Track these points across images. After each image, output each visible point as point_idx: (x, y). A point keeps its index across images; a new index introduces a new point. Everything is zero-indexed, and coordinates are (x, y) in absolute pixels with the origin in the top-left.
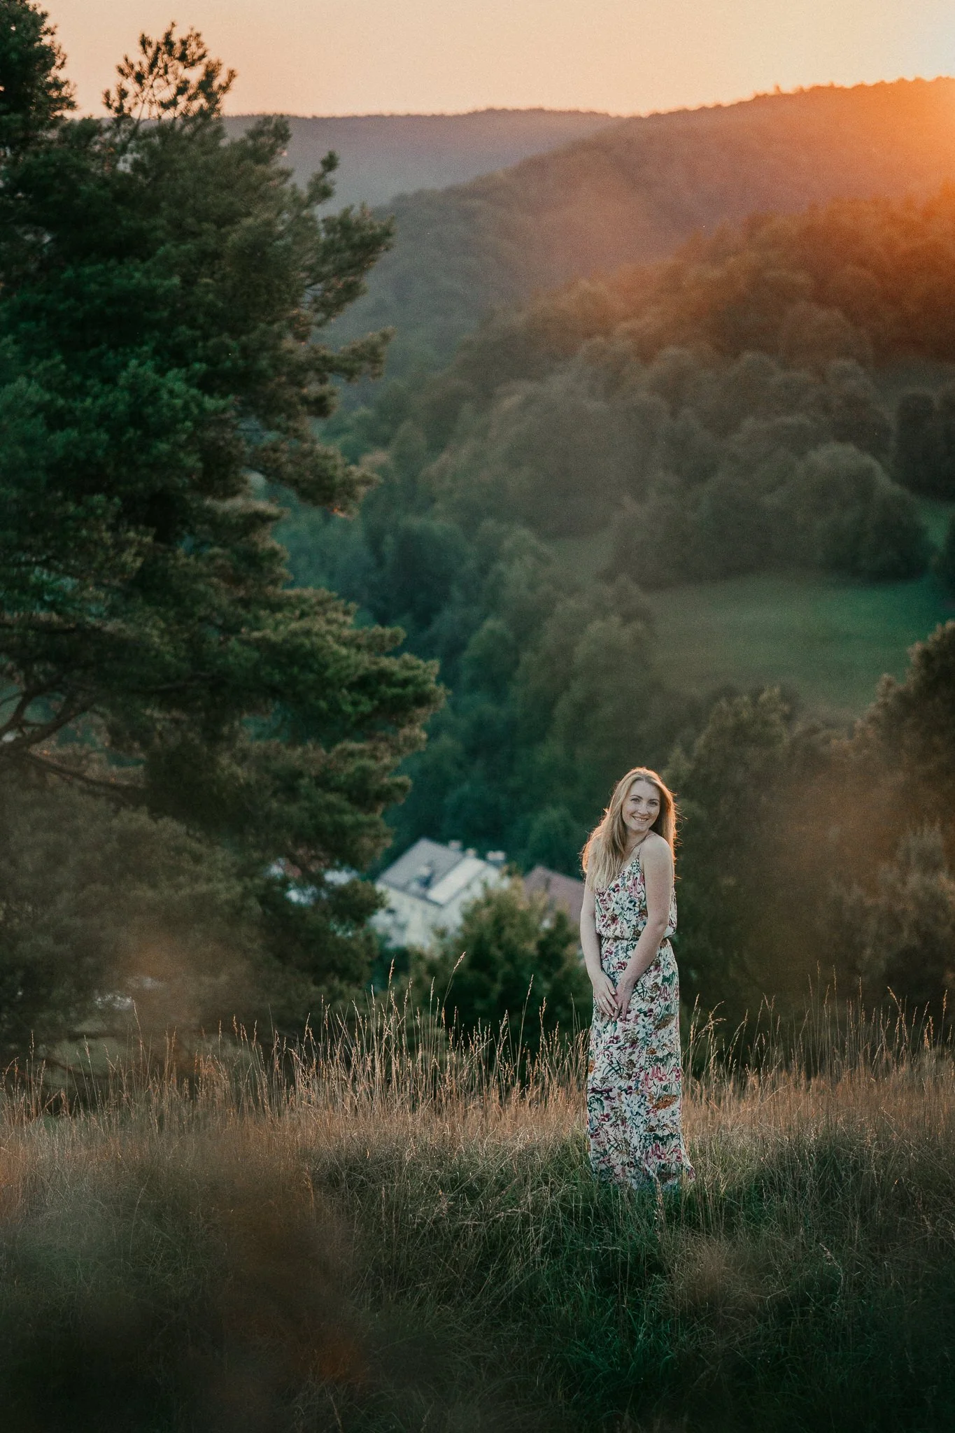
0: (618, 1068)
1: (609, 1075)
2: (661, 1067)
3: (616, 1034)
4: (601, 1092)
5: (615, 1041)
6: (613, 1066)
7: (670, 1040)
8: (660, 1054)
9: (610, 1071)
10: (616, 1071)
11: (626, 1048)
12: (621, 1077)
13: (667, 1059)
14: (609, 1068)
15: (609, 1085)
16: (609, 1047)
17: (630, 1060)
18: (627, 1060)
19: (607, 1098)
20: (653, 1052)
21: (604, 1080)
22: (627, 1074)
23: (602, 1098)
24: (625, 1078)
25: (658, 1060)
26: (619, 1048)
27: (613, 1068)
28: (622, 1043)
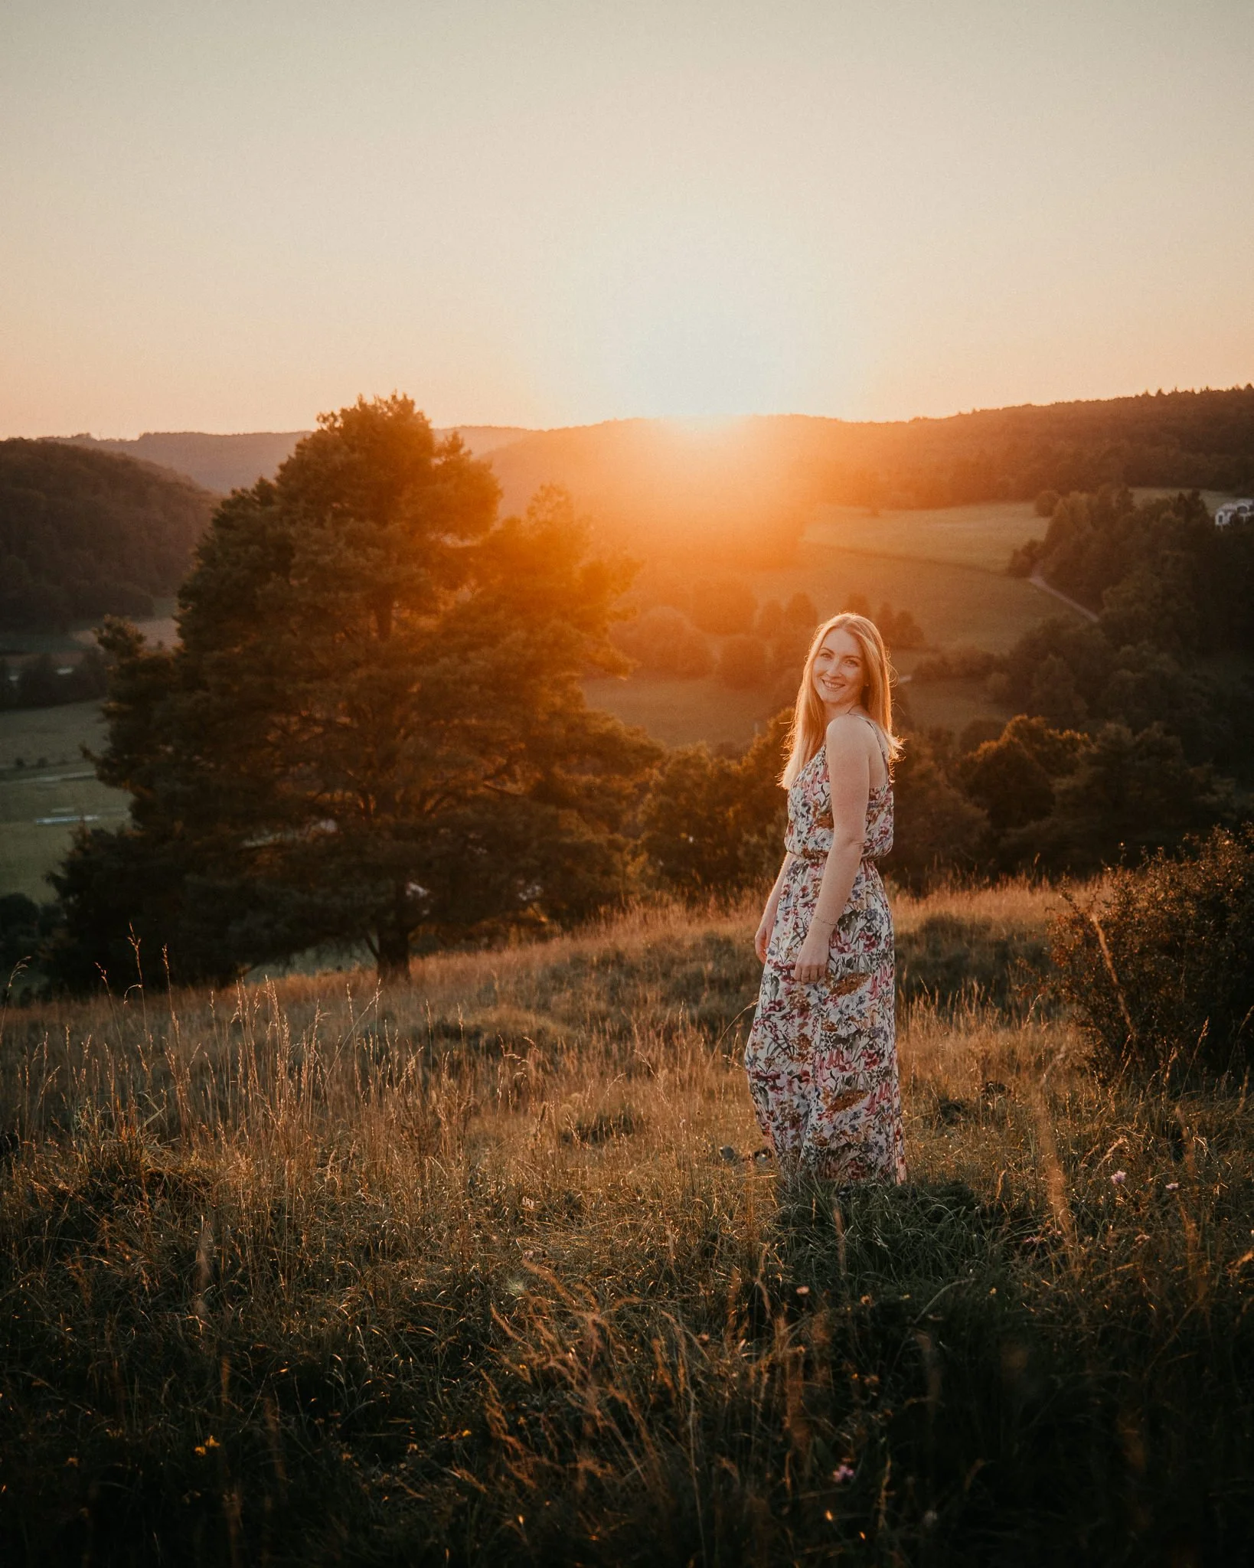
0: (785, 1045)
1: (775, 1055)
2: (845, 1051)
3: (778, 998)
4: (765, 1079)
5: (777, 1008)
6: (780, 1042)
7: (859, 1012)
8: (843, 1032)
9: (775, 1049)
10: (784, 1050)
11: (793, 1017)
12: (791, 1058)
13: (854, 1039)
14: (773, 1046)
15: (776, 1069)
16: (769, 1016)
17: (802, 1035)
18: (797, 1034)
19: (773, 1088)
20: (832, 1028)
21: (769, 1061)
22: (799, 1054)
23: (767, 1088)
24: (798, 1060)
25: (840, 1040)
26: (783, 1017)
27: (779, 1046)
28: (787, 1010)
